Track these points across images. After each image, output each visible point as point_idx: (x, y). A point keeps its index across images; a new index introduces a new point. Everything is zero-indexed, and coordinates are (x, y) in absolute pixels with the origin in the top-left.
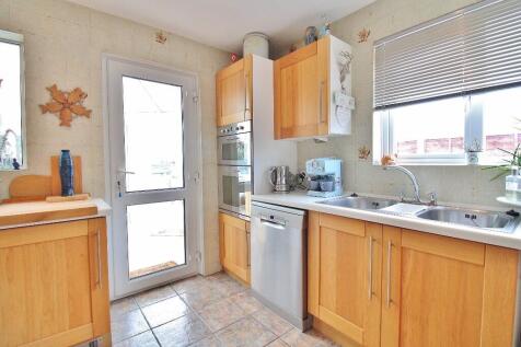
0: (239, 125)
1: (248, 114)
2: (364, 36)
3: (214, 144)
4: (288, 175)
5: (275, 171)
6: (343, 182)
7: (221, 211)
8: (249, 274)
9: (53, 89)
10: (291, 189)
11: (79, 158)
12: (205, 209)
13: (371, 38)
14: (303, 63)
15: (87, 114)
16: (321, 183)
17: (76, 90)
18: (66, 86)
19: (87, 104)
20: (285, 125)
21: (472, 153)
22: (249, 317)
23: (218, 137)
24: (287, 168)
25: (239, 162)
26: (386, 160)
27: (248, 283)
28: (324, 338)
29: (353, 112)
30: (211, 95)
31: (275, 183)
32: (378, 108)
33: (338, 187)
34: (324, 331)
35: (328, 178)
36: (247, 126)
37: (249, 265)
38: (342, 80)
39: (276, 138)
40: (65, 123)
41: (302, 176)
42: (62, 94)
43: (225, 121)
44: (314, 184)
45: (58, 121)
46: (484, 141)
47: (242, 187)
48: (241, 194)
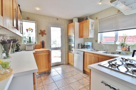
0: (72, 35)
1: (74, 33)
2: (97, 18)
3: (67, 39)
4: (81, 45)
5: (79, 44)
6: (92, 47)
7: (68, 52)
8: (73, 64)
9: (41, 30)
10: (82, 48)
11: (45, 42)
12: (65, 51)
13: (98, 19)
14: (85, 23)
15: (46, 34)
16: (87, 47)
17: (44, 30)
18: (43, 30)
19: (46, 32)
20: (81, 35)
21: (115, 42)
22: (73, 71)
23: (68, 37)
24: (81, 44)
25: (72, 42)
26: (100, 43)
27: (73, 66)
28: (87, 74)
29: (94, 33)
30: (66, 29)
31: (79, 47)
32: (99, 33)
33: (91, 48)
34: (87, 73)
35: (89, 46)
36: (74, 35)
37: (73, 62)
38: (92, 27)
39: (79, 38)
40: (42, 36)
41: (84, 45)
42: (42, 31)
43: (69, 34)
44: (86, 47)
45: (41, 36)
46: (118, 37)
47: (72, 47)
48: (72, 49)
